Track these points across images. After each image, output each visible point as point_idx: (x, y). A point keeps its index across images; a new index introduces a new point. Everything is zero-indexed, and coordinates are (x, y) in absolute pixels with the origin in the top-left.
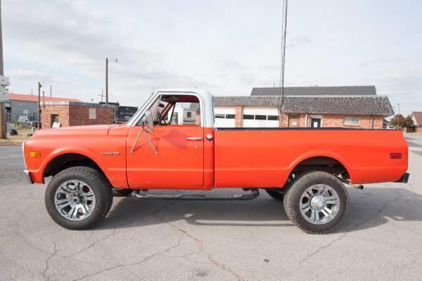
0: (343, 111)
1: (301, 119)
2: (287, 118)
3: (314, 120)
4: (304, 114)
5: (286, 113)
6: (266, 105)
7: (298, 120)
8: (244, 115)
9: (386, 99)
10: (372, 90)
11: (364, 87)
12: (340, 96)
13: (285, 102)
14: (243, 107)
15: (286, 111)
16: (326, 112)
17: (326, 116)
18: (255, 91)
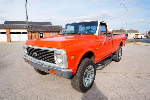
0: (50, 30)
1: (36, 33)
2: (31, 33)
3: (40, 33)
4: (37, 31)
5: (30, 31)
6: (21, 28)
7: (35, 34)
8: (11, 32)
9: (61, 26)
10: (50, 23)
11: (46, 22)
12: (49, 25)
13: (29, 27)
14: (10, 29)
15: (30, 30)
16: (45, 31)
17: (44, 32)
18: (6, 22)
